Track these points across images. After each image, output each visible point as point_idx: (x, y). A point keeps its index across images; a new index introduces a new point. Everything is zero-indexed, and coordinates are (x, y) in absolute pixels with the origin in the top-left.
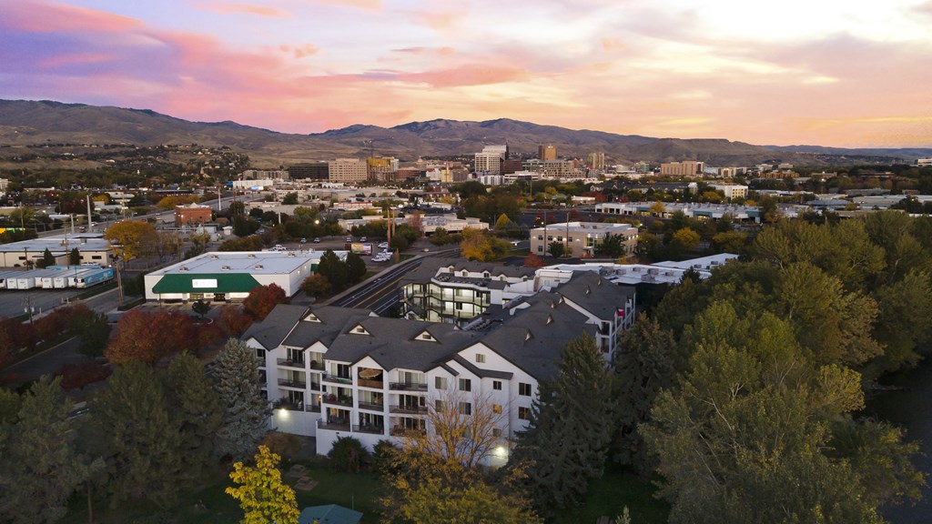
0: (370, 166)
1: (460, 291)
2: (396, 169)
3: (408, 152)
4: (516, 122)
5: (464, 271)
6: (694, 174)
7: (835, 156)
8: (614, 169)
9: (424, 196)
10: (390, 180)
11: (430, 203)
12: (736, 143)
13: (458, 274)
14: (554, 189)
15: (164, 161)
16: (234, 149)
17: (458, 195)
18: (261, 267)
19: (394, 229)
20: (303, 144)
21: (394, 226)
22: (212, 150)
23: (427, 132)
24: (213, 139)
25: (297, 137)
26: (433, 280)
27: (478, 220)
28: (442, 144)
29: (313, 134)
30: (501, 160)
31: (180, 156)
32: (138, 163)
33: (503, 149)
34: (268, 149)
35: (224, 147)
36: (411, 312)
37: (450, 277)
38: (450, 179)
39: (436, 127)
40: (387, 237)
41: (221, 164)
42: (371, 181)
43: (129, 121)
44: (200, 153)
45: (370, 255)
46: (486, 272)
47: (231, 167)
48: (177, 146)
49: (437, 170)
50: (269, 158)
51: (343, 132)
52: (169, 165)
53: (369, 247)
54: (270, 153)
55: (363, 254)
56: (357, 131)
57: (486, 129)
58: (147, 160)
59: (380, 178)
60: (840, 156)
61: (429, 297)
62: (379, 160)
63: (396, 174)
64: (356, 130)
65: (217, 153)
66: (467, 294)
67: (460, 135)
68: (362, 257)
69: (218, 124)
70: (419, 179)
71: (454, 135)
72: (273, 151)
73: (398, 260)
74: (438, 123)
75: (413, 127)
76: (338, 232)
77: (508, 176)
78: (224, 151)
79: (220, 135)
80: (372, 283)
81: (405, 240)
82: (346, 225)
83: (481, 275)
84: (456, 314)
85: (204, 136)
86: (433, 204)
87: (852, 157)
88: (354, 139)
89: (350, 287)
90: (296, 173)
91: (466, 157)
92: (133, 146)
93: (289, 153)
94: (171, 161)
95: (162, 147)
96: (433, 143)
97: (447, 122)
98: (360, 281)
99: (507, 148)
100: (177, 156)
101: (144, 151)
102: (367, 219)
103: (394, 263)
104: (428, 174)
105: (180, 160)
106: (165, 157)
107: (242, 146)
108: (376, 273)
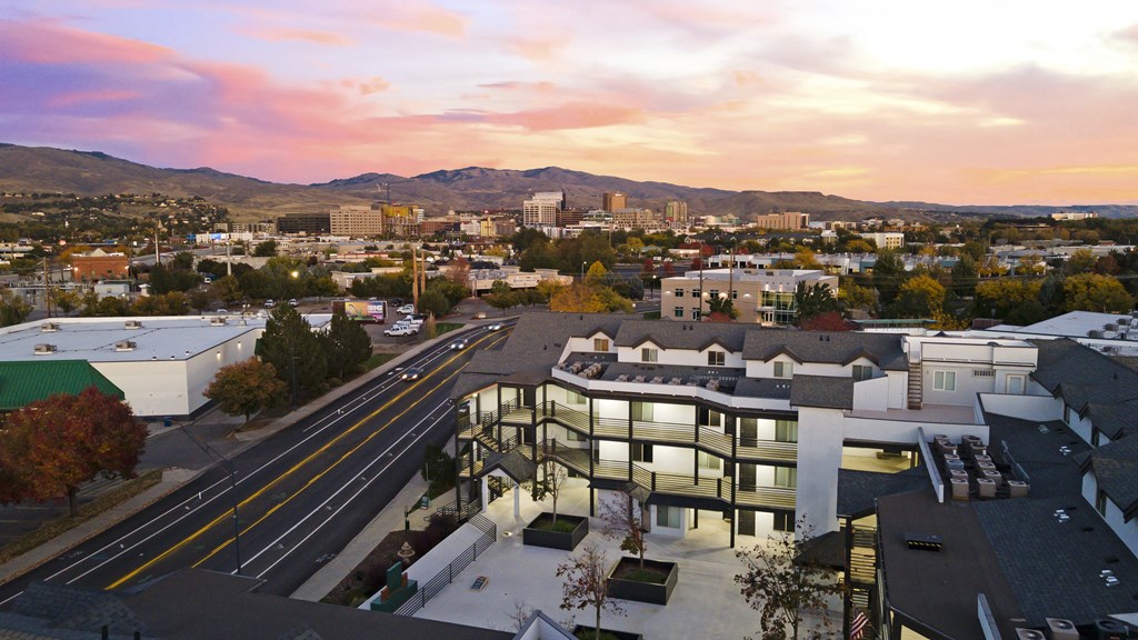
0: (386, 216)
1: (646, 406)
2: (420, 219)
3: (435, 206)
4: (568, 171)
5: (648, 345)
6: (799, 228)
7: (944, 213)
8: (703, 220)
9: (462, 248)
10: (413, 232)
11: (472, 256)
12: (831, 197)
13: (629, 355)
14: (639, 240)
15: (113, 214)
16: (210, 202)
17: (510, 246)
18: (130, 345)
19: (423, 284)
20: (301, 196)
21: (423, 278)
22: (179, 202)
23: (459, 182)
24: (184, 189)
25: (294, 188)
26: (556, 373)
27: (555, 272)
28: (477, 197)
29: (314, 185)
30: (557, 211)
31: (136, 209)
32: (76, 216)
33: (559, 196)
34: (255, 203)
35: (196, 198)
36: (498, 473)
37: (606, 366)
38: (493, 233)
39: (469, 177)
40: (412, 296)
41: (190, 218)
42: (388, 235)
43: (71, 165)
44: (163, 204)
45: (381, 322)
46: (716, 348)
47: (204, 222)
48: (132, 196)
49: (474, 222)
50: (255, 211)
51: (351, 182)
52: (119, 219)
53: (380, 308)
54: (259, 205)
55: (369, 320)
56: (370, 180)
57: (531, 179)
58: (89, 212)
59: (399, 231)
60: (949, 213)
61: (545, 422)
62: (398, 209)
63: (420, 227)
64: (368, 179)
65: (185, 205)
66: (670, 417)
67: (499, 186)
68: (368, 328)
69: (192, 171)
70: (452, 234)
71: (492, 187)
72: (262, 205)
73: (433, 331)
74: (471, 171)
75: (440, 176)
76: (329, 290)
77: (570, 227)
78: (196, 203)
79: (194, 184)
80: (384, 376)
81: (444, 302)
82: (344, 280)
83: (699, 359)
84: (642, 480)
85: (171, 185)
86: (476, 257)
87: (964, 214)
88: (367, 190)
89: (335, 386)
90: (286, 226)
91: (507, 211)
92: (72, 196)
93: (284, 206)
94: (122, 216)
95: (111, 197)
96: (465, 196)
97: (482, 170)
98: (359, 373)
99: (564, 195)
100: (132, 208)
101: (87, 202)
102: (376, 271)
103: (427, 339)
104: (463, 227)
105: (137, 213)
106: (115, 209)
107: (222, 198)
108: (391, 357)
